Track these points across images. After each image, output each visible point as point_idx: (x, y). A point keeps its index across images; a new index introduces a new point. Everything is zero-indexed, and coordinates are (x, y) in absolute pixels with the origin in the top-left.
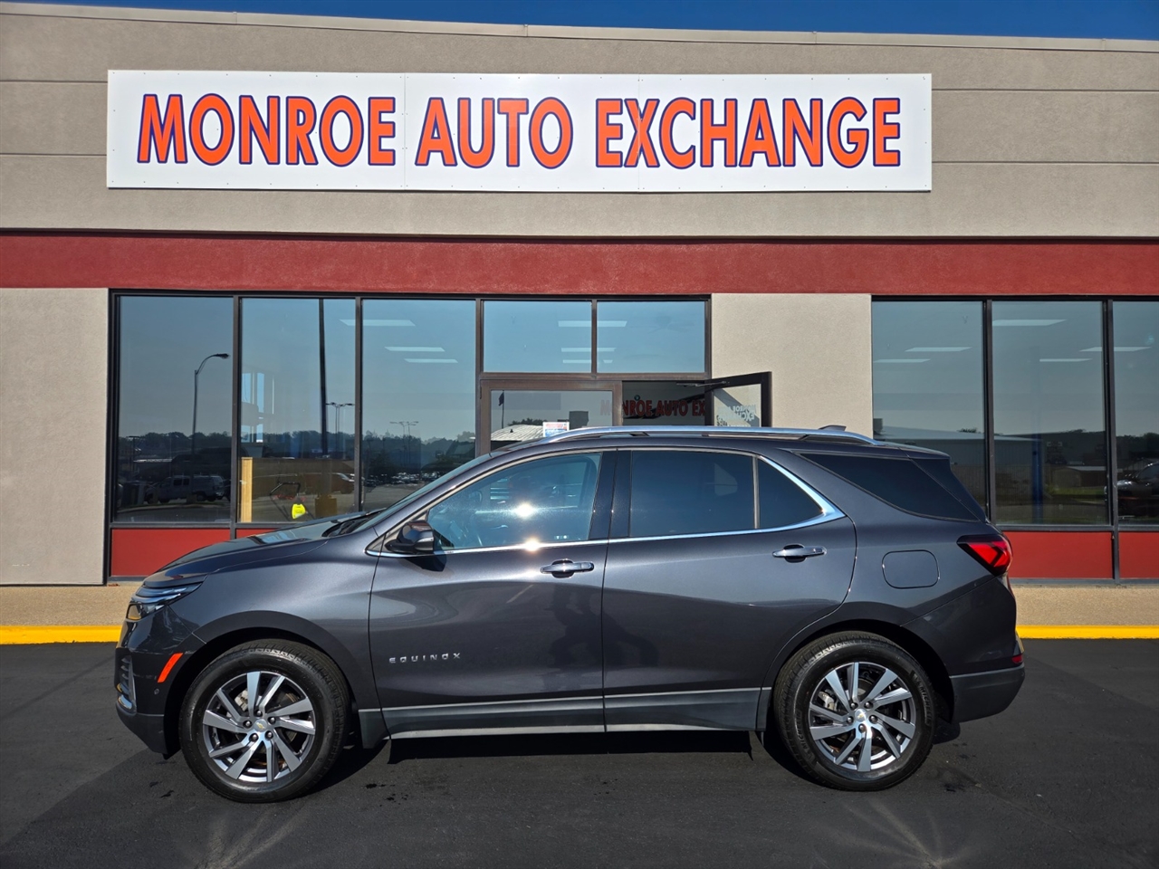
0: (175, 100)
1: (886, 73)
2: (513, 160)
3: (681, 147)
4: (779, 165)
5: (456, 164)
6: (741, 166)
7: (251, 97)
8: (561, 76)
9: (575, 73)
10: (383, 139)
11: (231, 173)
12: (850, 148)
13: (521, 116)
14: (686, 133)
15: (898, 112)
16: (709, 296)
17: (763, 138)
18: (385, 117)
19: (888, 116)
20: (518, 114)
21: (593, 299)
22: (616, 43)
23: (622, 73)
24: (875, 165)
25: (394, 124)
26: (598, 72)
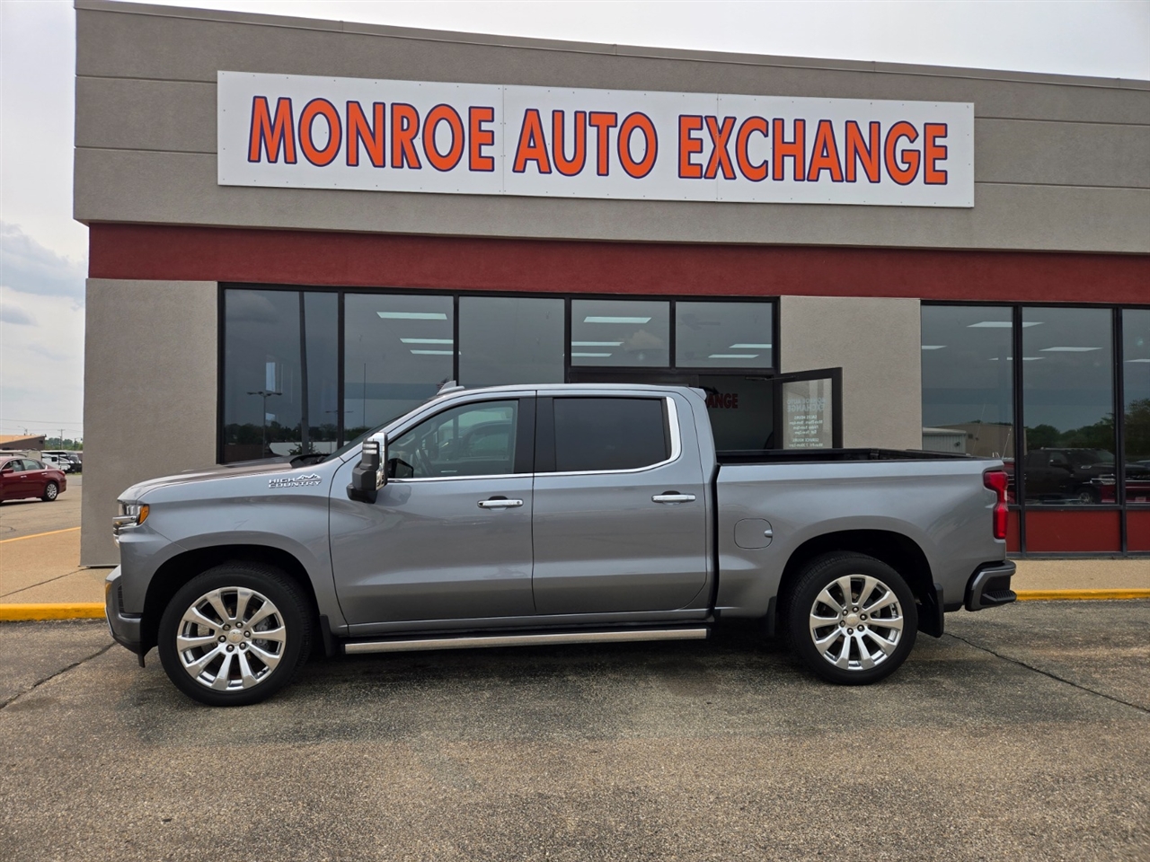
0: (285, 103)
1: (935, 101)
2: (603, 170)
3: (756, 161)
4: (842, 181)
5: (550, 172)
6: (808, 180)
7: (358, 103)
8: (647, 93)
9: (659, 90)
10: (483, 147)
11: (337, 175)
12: (904, 167)
13: (610, 129)
14: (760, 150)
15: (946, 136)
16: (778, 298)
17: (828, 156)
18: (485, 126)
19: (937, 139)
20: (608, 127)
21: (672, 299)
22: (697, 64)
23: (703, 92)
24: (925, 183)
25: (493, 132)
26: (680, 91)
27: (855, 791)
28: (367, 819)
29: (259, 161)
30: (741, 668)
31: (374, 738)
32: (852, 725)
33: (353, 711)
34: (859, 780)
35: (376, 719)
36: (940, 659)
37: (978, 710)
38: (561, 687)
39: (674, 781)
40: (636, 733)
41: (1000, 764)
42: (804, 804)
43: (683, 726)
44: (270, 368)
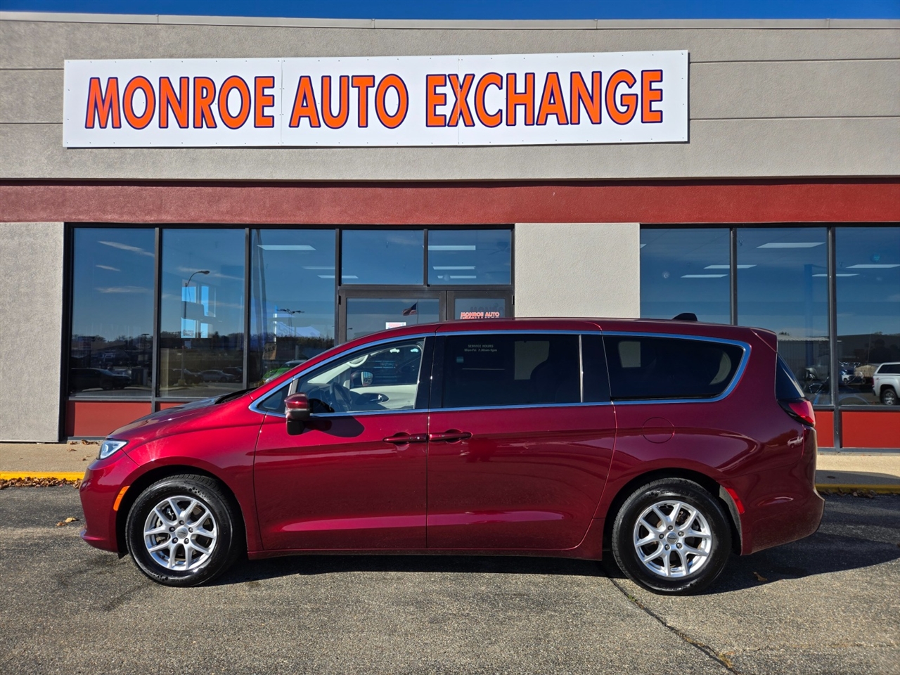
0: (113, 81)
1: (652, 50)
2: (363, 123)
3: (492, 110)
4: (567, 124)
5: (320, 126)
6: (537, 124)
7: (168, 78)
8: (400, 58)
9: (410, 55)
10: (265, 108)
11: (152, 135)
12: (623, 109)
13: (369, 89)
14: (495, 100)
15: (661, 81)
16: (513, 226)
17: (554, 103)
18: (267, 92)
19: (653, 84)
20: (367, 87)
21: (426, 227)
22: (442, 31)
23: (447, 54)
24: (643, 122)
25: (273, 96)
26: (427, 55)
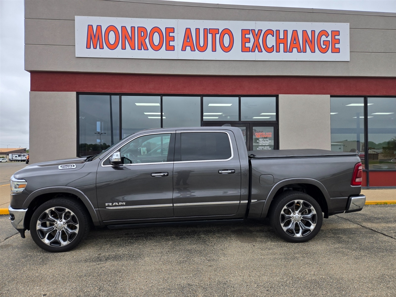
0: (99, 27)
1: (335, 22)
2: (214, 50)
3: (270, 45)
4: (301, 52)
5: (195, 51)
6: (289, 52)
7: (125, 27)
8: (230, 21)
9: (234, 20)
10: (170, 42)
11: (118, 53)
12: (324, 47)
13: (217, 35)
14: (271, 41)
15: (339, 35)
16: (278, 95)
17: (296, 43)
18: (171, 34)
19: (336, 36)
21: (240, 96)
22: (248, 10)
23: (250, 21)
24: (332, 52)
25: (174, 37)
26: (242, 20)
27: (311, 283)
28: (121, 295)
29: (90, 48)
30: (266, 232)
31: (127, 260)
32: (309, 254)
33: (120, 250)
34: (313, 278)
35: (128, 253)
36: (341, 228)
37: (357, 248)
38: (198, 239)
39: (240, 278)
40: (226, 258)
41: (367, 271)
42: (292, 288)
43: (244, 255)
44: (98, 124)
